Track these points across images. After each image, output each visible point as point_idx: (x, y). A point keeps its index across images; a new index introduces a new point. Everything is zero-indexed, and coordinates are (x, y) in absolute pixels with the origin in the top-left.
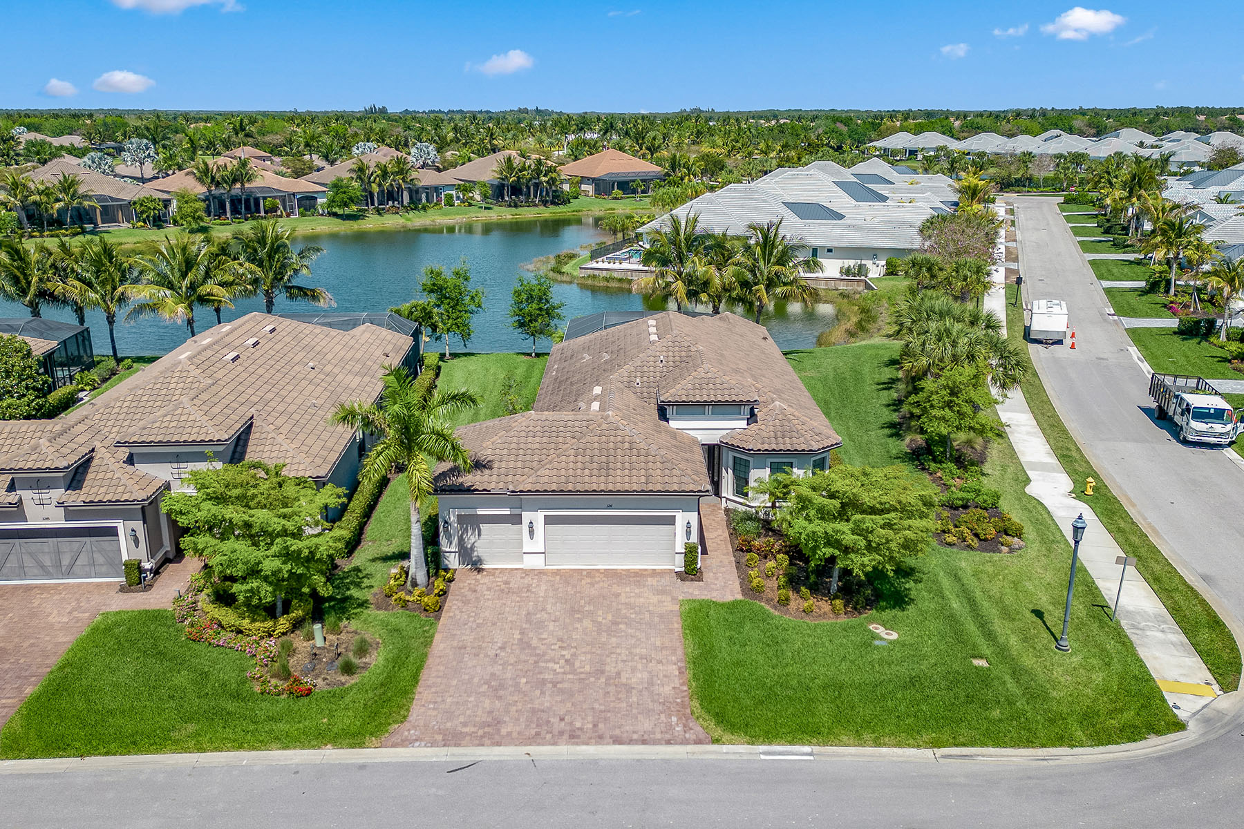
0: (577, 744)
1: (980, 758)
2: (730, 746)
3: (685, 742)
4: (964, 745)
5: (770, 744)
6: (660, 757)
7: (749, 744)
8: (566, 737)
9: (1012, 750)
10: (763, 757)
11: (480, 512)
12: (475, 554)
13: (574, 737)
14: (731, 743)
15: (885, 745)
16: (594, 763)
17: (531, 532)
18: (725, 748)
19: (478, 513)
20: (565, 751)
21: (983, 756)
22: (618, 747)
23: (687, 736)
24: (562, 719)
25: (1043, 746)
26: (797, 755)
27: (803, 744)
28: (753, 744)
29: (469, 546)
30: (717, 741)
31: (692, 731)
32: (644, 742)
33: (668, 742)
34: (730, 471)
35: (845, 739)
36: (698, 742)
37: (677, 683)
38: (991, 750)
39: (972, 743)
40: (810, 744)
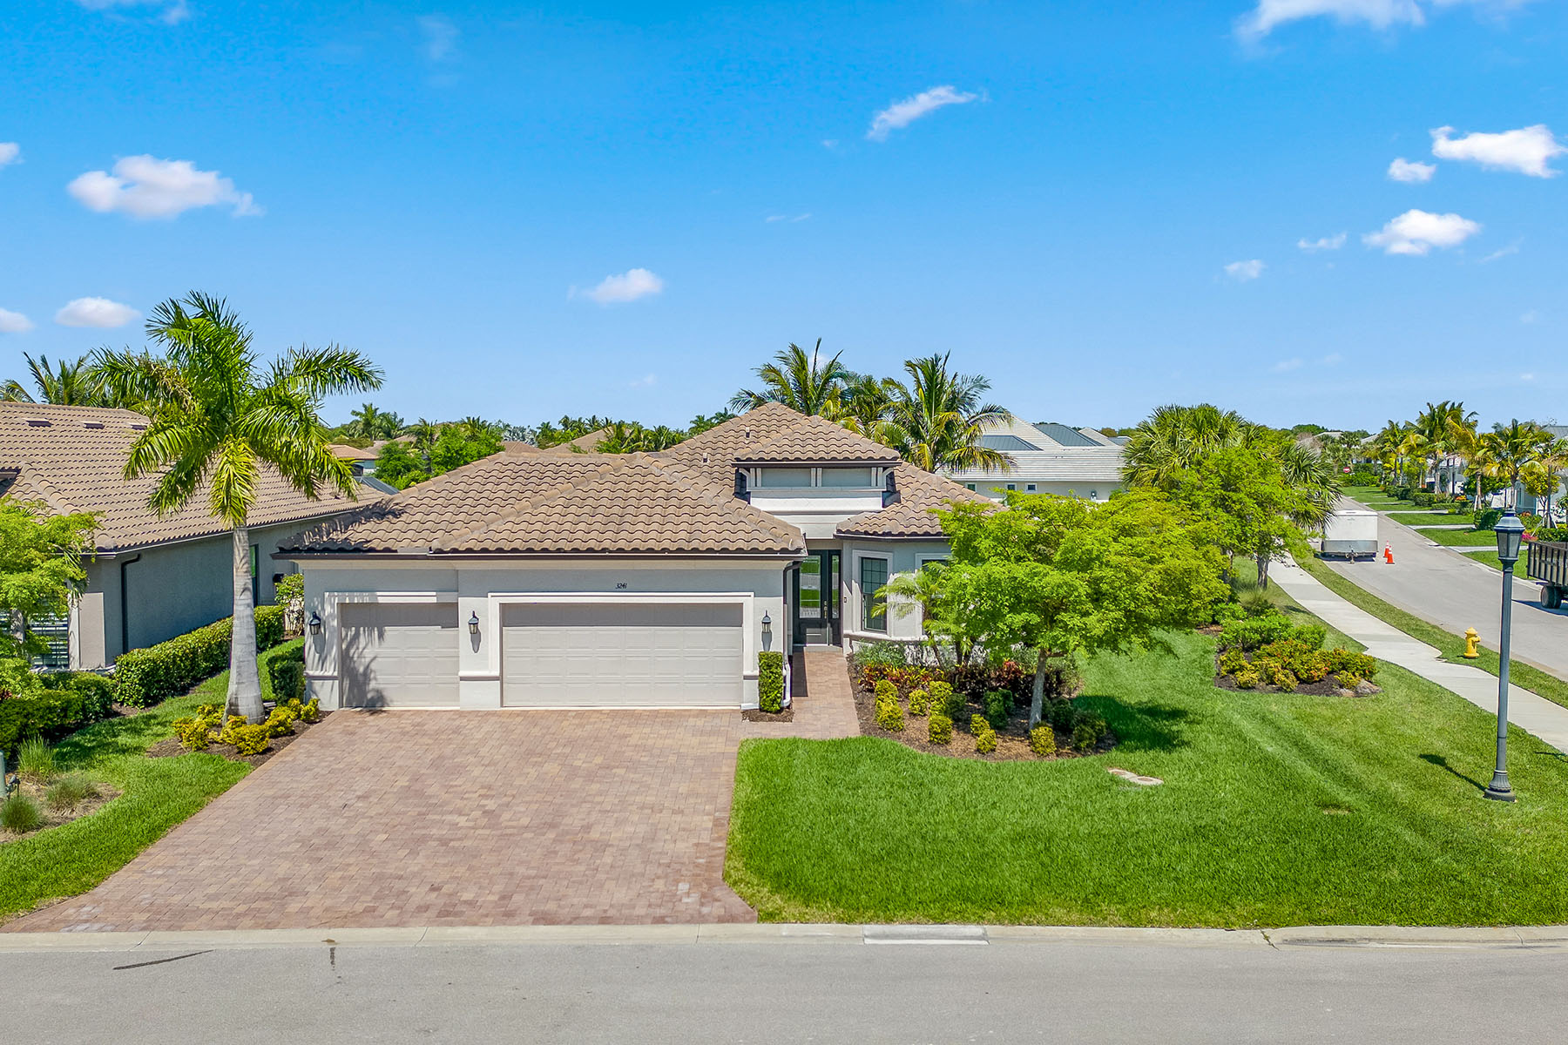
0: (451, 924)
1: (1374, 945)
2: (799, 925)
3: (700, 919)
4: (1331, 921)
5: (889, 921)
6: (631, 943)
7: (841, 920)
8: (432, 913)
9: (1442, 929)
10: (868, 941)
11: (384, 598)
12: (373, 685)
13: (448, 913)
14: (801, 919)
15: (1151, 923)
16: (476, 952)
17: (476, 636)
18: (785, 929)
19: (381, 600)
20: (417, 934)
21: (1381, 941)
22: (542, 929)
23: (705, 910)
24: (434, 889)
25: (1512, 922)
26: (950, 939)
27: (965, 920)
28: (850, 921)
29: (361, 670)
30: (770, 917)
31: (717, 904)
32: (604, 920)
33: (660, 920)
34: (855, 586)
35: (1060, 912)
36: (730, 918)
37: (705, 838)
38: (1395, 930)
39: (1351, 917)
40: (980, 920)
